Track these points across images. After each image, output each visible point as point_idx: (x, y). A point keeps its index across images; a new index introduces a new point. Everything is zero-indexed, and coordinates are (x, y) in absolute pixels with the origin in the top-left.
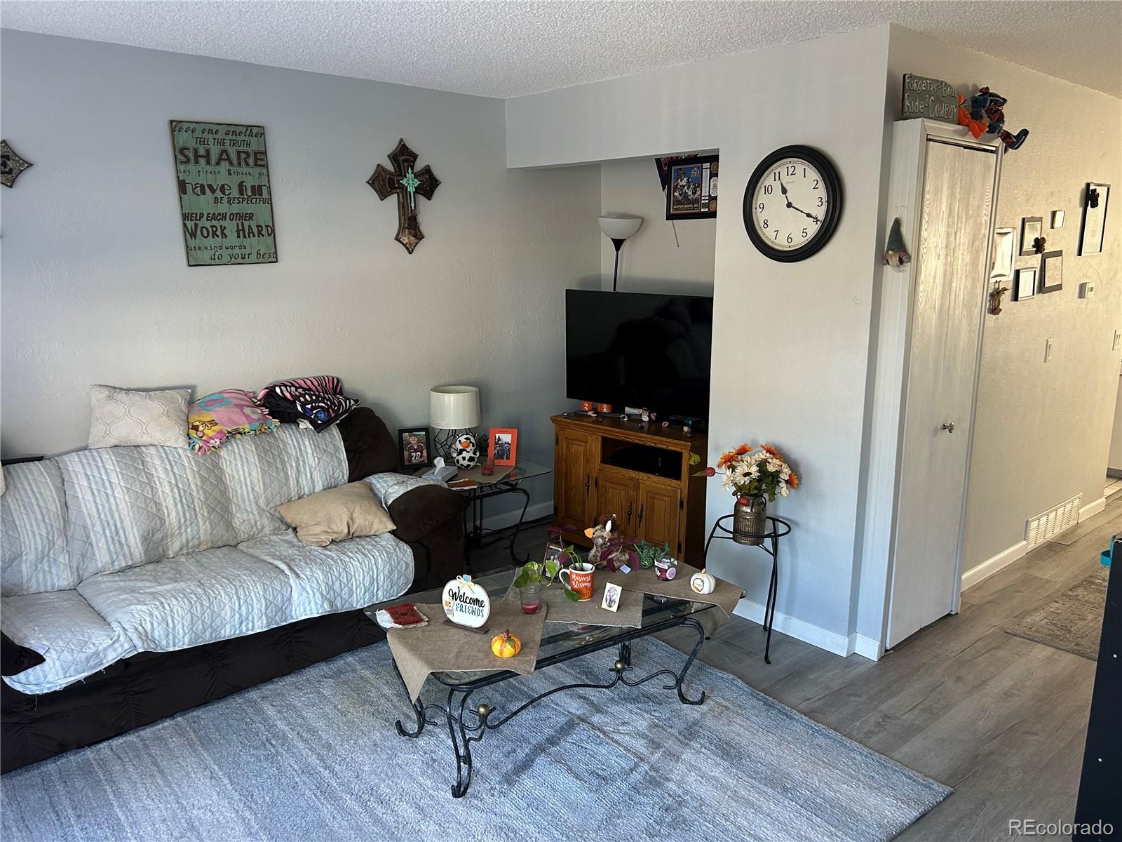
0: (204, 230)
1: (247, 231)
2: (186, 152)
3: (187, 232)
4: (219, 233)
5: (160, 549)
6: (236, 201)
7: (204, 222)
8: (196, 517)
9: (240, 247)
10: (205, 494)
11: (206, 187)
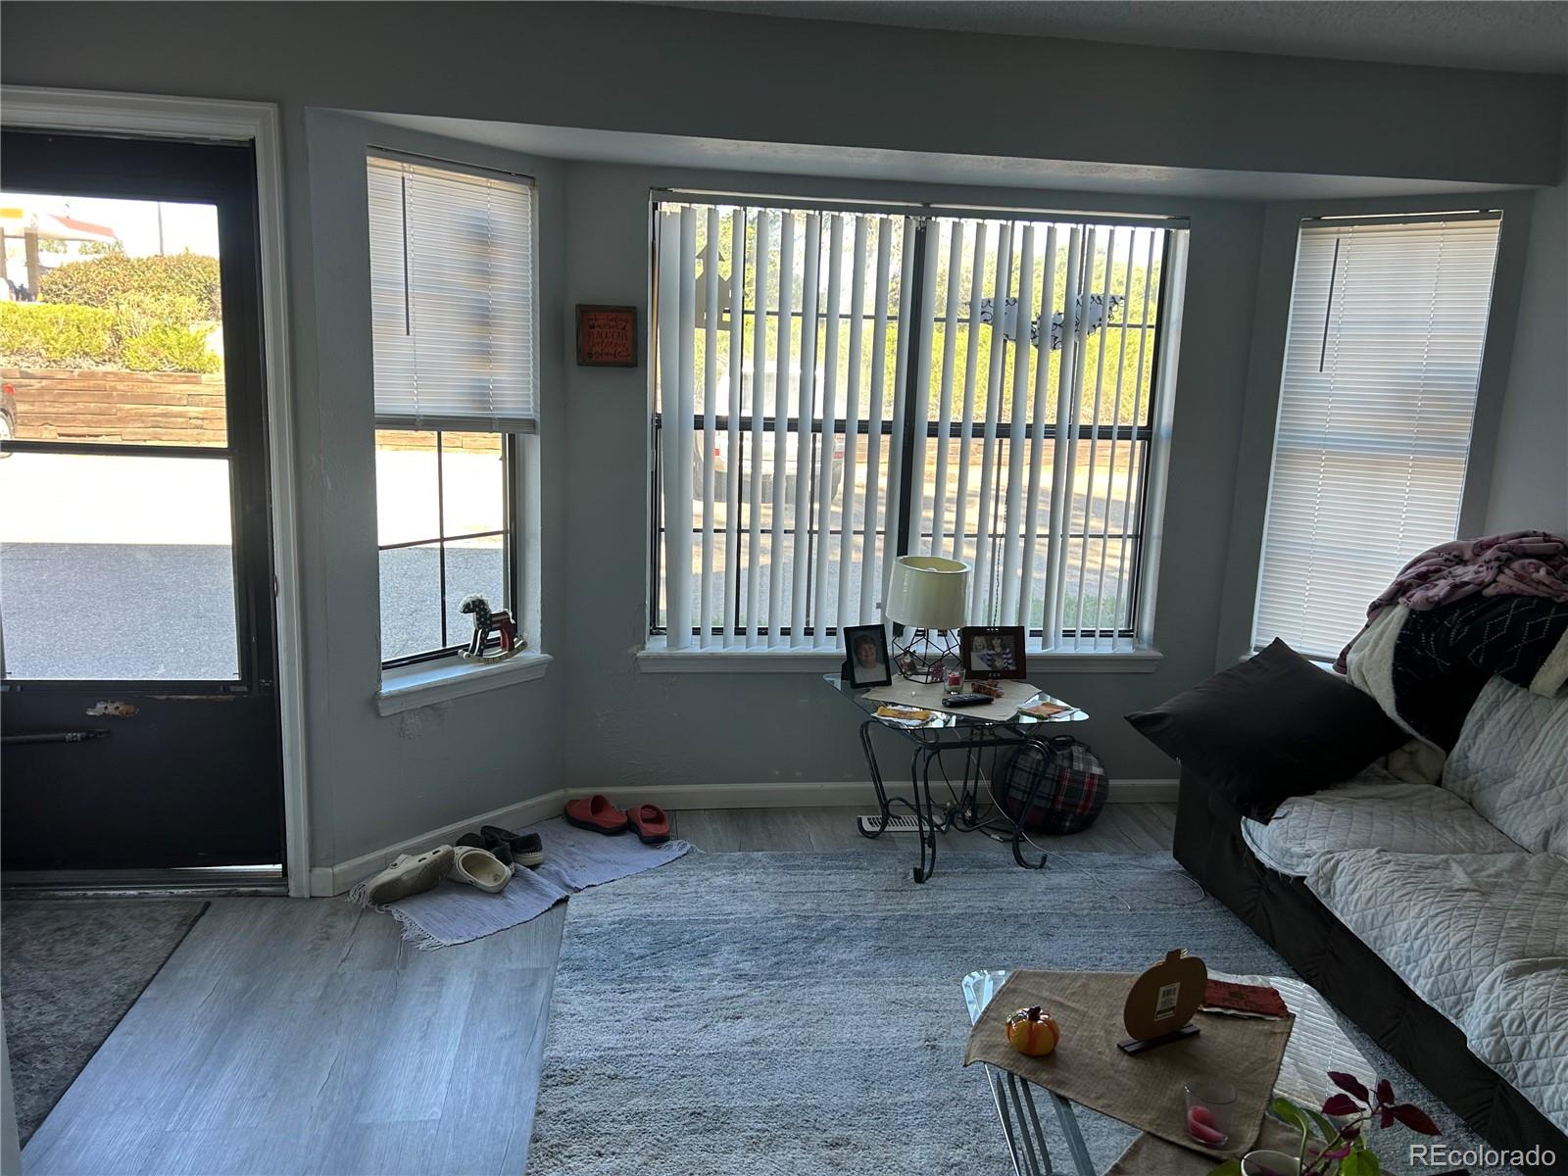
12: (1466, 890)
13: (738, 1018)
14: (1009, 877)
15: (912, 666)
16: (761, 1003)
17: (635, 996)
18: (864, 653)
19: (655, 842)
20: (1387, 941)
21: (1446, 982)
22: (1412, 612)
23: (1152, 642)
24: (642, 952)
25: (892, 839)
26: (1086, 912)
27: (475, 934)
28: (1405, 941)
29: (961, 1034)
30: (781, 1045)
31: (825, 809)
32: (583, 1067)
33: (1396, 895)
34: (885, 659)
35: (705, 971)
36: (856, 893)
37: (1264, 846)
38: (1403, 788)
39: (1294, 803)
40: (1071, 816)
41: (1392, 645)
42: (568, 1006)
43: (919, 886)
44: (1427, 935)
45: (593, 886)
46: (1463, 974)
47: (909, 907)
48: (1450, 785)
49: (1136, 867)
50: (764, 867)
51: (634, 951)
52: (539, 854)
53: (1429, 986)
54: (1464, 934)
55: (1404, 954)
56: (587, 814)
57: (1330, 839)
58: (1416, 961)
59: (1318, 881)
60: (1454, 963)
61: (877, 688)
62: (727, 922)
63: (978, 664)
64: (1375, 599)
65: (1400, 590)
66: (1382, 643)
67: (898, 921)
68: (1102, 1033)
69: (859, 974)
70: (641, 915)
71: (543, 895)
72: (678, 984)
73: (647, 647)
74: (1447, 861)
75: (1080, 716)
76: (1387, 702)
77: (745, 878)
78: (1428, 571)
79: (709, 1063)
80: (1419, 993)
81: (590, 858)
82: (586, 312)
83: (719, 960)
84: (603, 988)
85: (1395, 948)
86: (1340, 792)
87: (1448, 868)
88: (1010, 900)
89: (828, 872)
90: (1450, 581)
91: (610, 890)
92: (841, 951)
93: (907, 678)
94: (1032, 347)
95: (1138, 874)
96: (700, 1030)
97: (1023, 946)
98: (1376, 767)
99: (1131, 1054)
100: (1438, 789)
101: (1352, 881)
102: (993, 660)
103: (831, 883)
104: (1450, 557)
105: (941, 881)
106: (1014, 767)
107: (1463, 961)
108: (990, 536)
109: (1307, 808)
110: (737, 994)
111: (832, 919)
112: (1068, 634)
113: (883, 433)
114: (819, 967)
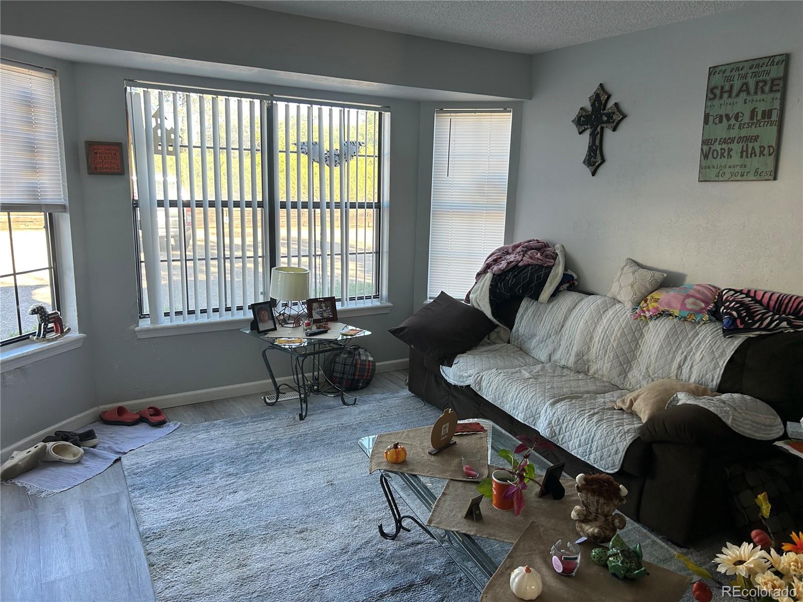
0: (715, 152)
1: (750, 152)
2: (715, 91)
3: (702, 155)
4: (726, 154)
5: (586, 366)
6: (747, 126)
7: (718, 147)
8: (605, 356)
9: (741, 166)
10: (618, 344)
11: (724, 116)
12: (530, 378)
13: (236, 492)
14: (342, 410)
15: (285, 321)
16: (245, 484)
17: (178, 494)
18: (262, 316)
19: (160, 424)
20: (505, 403)
21: (529, 413)
22: (494, 275)
23: (387, 299)
24: (174, 474)
25: (281, 405)
26: (379, 418)
27: (73, 484)
28: (512, 401)
29: (342, 477)
30: (261, 499)
31: (243, 397)
32: (164, 529)
33: (506, 384)
34: (273, 318)
35: (211, 476)
36: (273, 430)
37: (451, 376)
38: (497, 346)
39: (460, 357)
40: (362, 380)
41: (488, 289)
42: (144, 505)
43: (302, 422)
44: (520, 397)
45: (133, 450)
46: (535, 408)
47: (300, 431)
48: (513, 343)
49: (394, 397)
50: (222, 426)
51: (169, 474)
52: (95, 440)
53: (523, 416)
54: (534, 393)
55: (512, 406)
56: (116, 417)
57: (477, 369)
58: (517, 408)
59: (475, 385)
60: (531, 405)
61: (270, 332)
62: (214, 453)
63: (316, 316)
64: (478, 271)
65: (488, 267)
66: (484, 288)
67: (297, 438)
68: (421, 450)
69: (287, 462)
70: (166, 458)
71: (106, 459)
72: (199, 484)
73: (140, 324)
74: (520, 370)
75: (368, 333)
76: (488, 312)
77: (214, 433)
78: (497, 258)
79: (229, 513)
80: (519, 420)
81: (125, 437)
82: (91, 145)
83: (216, 470)
84: (160, 494)
85: (508, 405)
86: (476, 351)
87: (521, 372)
88: (345, 420)
89: (256, 423)
90: (506, 261)
91: (143, 450)
92: (275, 455)
93: (283, 327)
94: (326, 165)
95: (395, 400)
96: (219, 501)
97: (357, 437)
98: (485, 339)
99: (434, 455)
100: (509, 345)
101: (489, 382)
102: (322, 314)
103: (259, 428)
104: (504, 252)
105: (311, 417)
106: (335, 362)
107: (535, 403)
108: (313, 256)
109: (465, 358)
110: (231, 482)
111: (266, 443)
112: (352, 299)
113: (258, 207)
114: (267, 463)
